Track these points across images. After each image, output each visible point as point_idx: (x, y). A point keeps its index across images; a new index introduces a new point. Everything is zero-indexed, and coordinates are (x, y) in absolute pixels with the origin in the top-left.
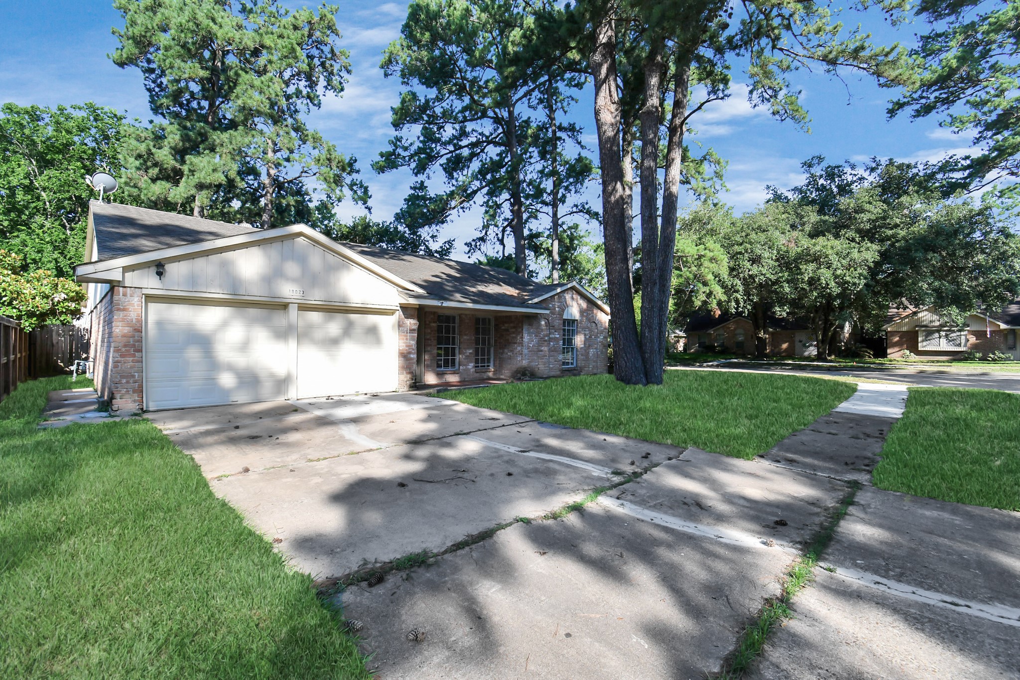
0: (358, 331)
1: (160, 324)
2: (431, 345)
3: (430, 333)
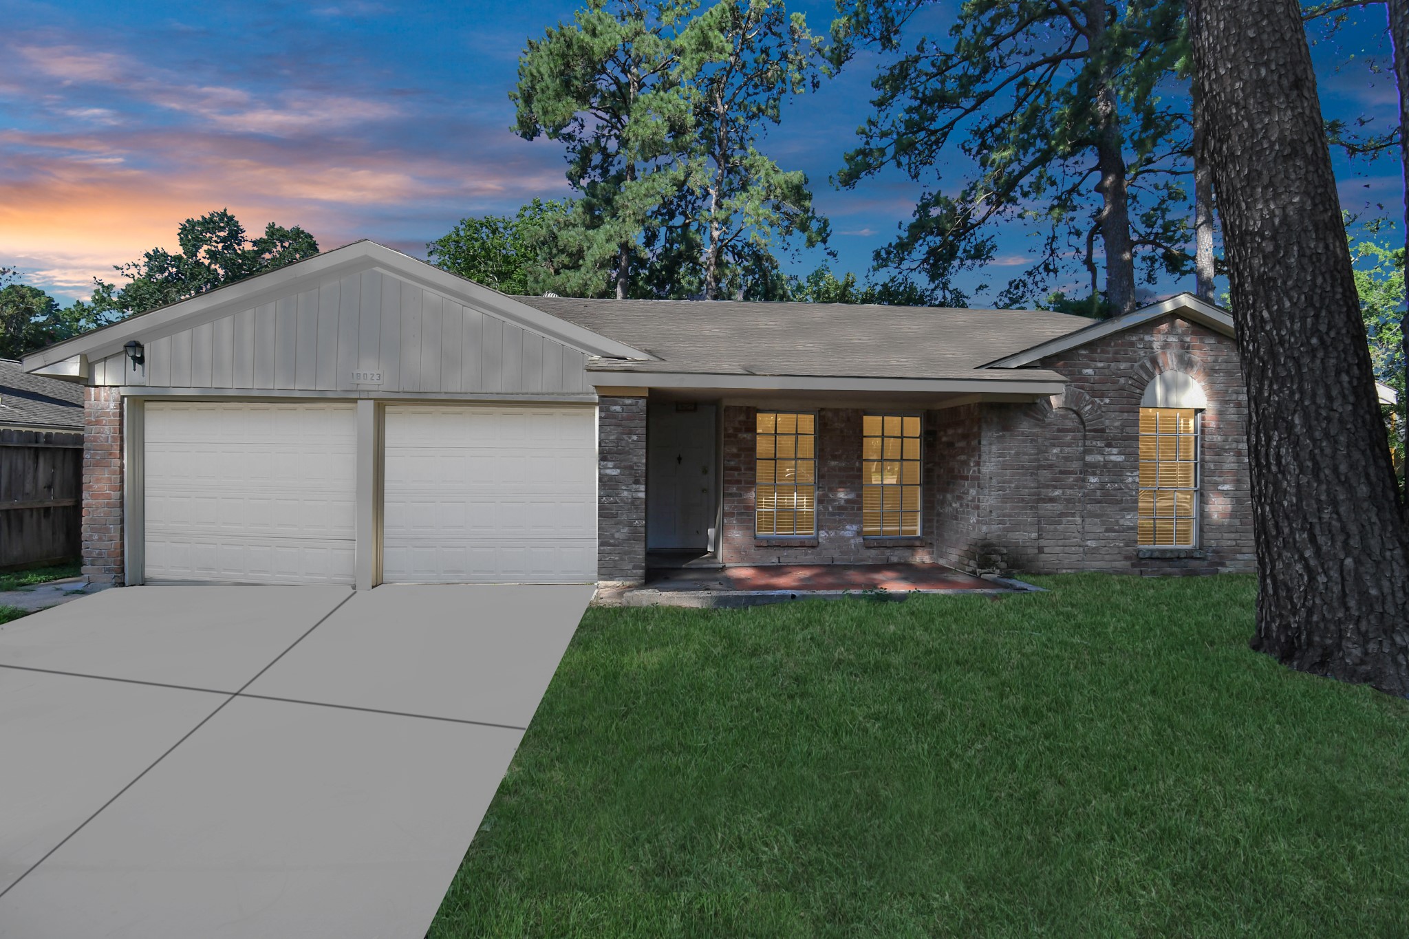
2: (739, 482)
3: (738, 456)
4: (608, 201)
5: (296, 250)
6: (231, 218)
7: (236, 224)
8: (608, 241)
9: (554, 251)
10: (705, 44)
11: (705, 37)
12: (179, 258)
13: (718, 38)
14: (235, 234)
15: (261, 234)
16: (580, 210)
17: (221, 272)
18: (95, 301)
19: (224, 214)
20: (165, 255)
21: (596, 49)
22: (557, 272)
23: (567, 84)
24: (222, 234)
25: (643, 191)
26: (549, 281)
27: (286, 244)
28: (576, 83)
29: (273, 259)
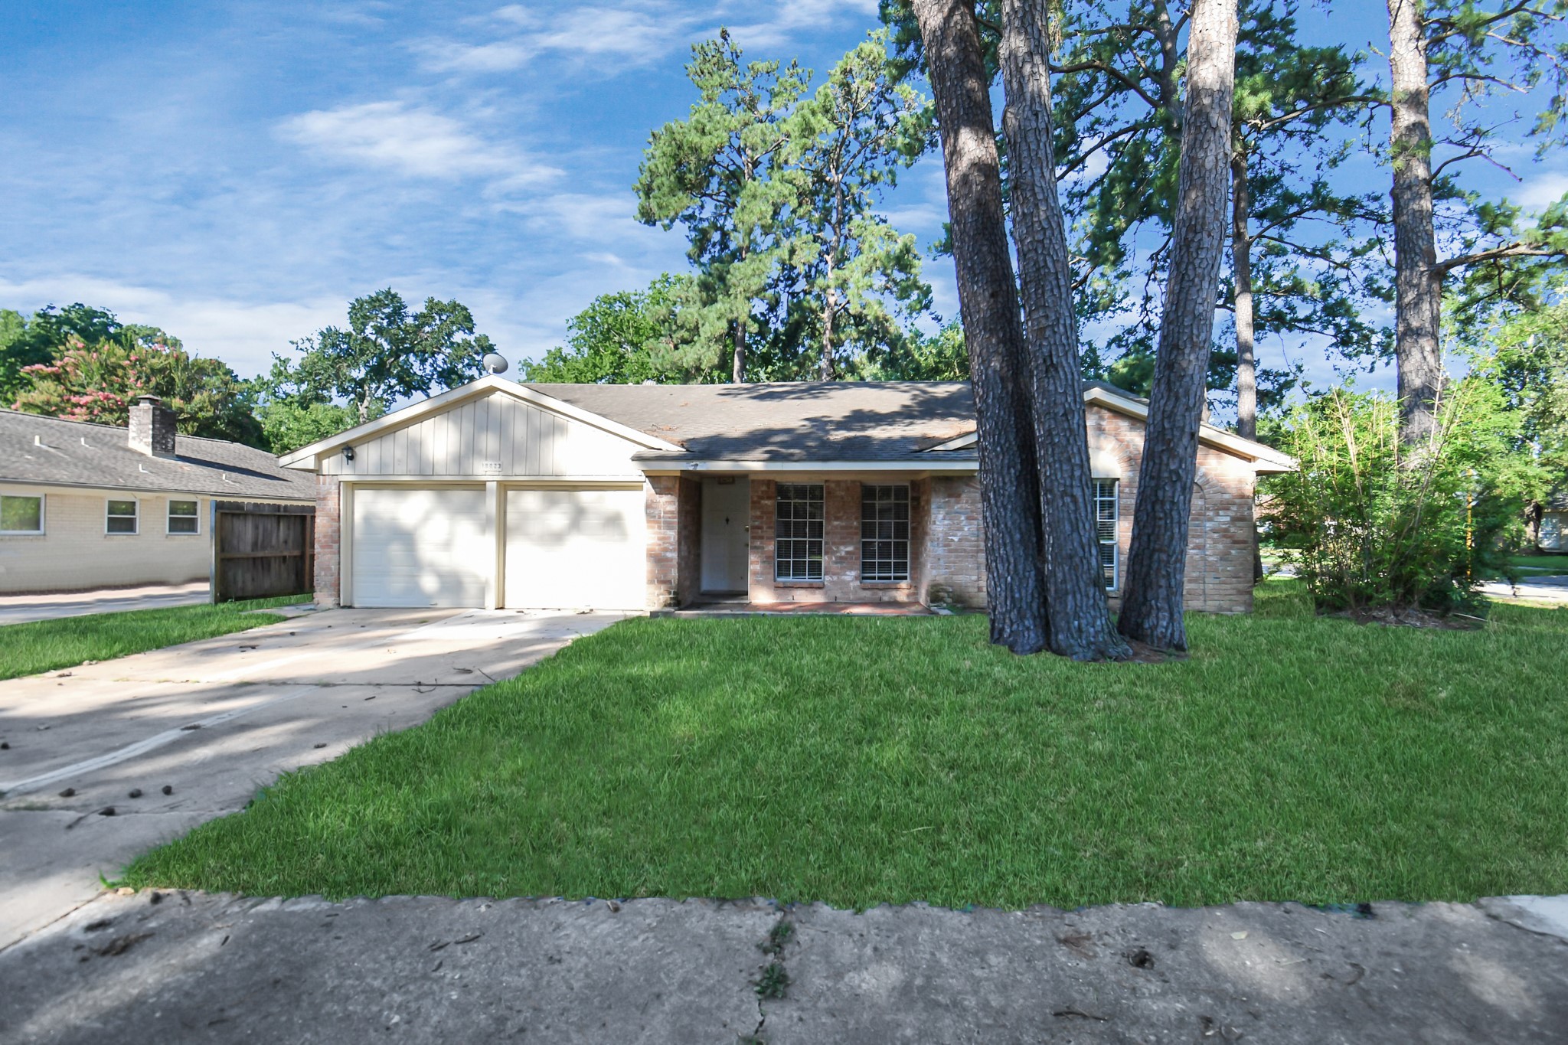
0: (592, 521)
1: (368, 519)
2: (761, 538)
3: (761, 517)
4: (722, 279)
5: (453, 323)
6: (394, 296)
7: (399, 301)
8: (719, 318)
9: (674, 327)
10: (808, 130)
11: (807, 123)
12: (349, 335)
13: (821, 122)
14: (398, 311)
15: (420, 308)
16: (696, 289)
17: (386, 346)
18: (274, 375)
19: (388, 293)
20: (337, 333)
21: (704, 148)
22: (676, 347)
23: (680, 180)
24: (387, 311)
25: (750, 272)
26: (667, 357)
27: (444, 317)
28: (689, 176)
29: (433, 332)
